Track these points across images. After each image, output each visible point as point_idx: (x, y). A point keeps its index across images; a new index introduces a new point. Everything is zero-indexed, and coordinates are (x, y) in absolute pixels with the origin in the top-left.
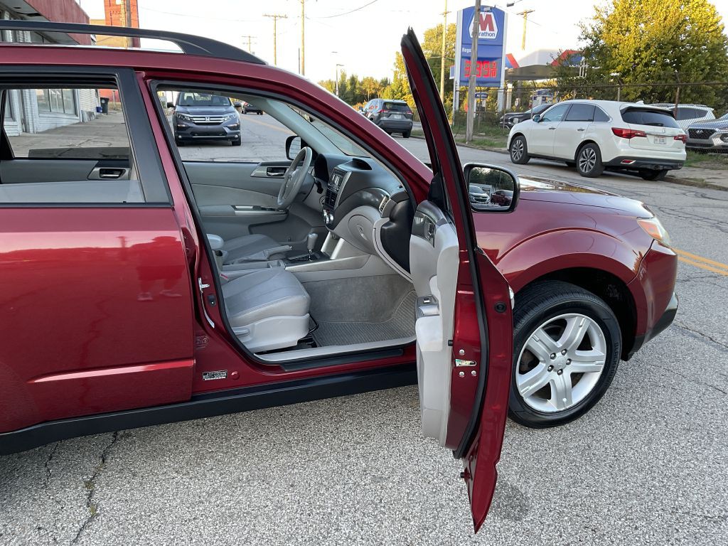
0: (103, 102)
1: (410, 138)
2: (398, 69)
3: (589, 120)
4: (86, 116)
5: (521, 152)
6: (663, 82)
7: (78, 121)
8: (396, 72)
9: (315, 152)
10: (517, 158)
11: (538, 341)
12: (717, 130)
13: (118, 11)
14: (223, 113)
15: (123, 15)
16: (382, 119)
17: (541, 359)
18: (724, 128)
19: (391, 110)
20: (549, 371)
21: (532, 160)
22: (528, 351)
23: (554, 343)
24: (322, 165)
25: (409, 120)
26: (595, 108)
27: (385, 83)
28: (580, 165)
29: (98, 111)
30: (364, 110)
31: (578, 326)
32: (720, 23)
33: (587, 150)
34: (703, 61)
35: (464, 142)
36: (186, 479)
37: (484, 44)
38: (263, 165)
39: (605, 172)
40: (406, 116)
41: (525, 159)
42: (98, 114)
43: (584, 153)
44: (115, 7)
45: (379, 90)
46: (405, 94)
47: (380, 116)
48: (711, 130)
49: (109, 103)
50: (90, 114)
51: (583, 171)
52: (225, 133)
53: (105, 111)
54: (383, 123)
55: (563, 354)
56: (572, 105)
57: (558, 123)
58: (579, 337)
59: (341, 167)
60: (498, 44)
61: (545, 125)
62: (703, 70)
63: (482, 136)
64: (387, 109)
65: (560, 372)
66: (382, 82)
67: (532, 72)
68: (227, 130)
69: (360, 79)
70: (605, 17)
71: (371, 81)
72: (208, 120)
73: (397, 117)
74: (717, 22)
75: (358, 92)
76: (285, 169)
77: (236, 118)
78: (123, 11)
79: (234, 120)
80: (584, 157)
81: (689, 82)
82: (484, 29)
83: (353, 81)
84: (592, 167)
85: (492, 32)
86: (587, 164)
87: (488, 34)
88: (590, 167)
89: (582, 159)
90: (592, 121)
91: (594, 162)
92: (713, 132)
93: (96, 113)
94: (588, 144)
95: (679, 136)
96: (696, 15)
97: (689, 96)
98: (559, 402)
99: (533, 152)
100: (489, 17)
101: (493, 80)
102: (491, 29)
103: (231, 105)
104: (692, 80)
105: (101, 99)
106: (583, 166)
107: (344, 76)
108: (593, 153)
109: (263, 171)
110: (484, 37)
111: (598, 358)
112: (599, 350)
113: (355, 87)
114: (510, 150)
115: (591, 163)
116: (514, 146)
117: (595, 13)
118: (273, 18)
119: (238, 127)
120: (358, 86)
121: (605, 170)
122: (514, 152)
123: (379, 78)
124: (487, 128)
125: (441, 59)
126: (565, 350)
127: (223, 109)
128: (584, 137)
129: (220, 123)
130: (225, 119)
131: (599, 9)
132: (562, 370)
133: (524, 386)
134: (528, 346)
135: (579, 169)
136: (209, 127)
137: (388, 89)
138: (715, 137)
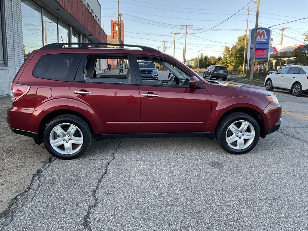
0: (109, 66)
1: (226, 81)
2: (225, 53)
3: (298, 74)
4: (103, 71)
5: (270, 86)
7: (100, 73)
8: (224, 55)
9: (176, 77)
10: (268, 89)
11: (232, 127)
13: (116, 33)
14: (152, 70)
15: (118, 34)
16: (214, 73)
17: (234, 133)
19: (219, 69)
20: (237, 137)
21: (274, 90)
22: (229, 130)
23: (238, 129)
24: (177, 80)
25: (226, 73)
26: (300, 69)
27: (220, 59)
28: (294, 91)
29: (107, 69)
30: (208, 69)
31: (245, 124)
33: (296, 85)
35: (249, 82)
36: (136, 155)
37: (259, 43)
38: (161, 81)
39: (304, 95)
40: (225, 72)
41: (271, 89)
42: (107, 70)
43: (295, 87)
44: (115, 31)
45: (217, 62)
46: (228, 64)
47: (213, 72)
49: (111, 67)
50: (105, 70)
51: (295, 94)
52: (152, 77)
53: (110, 70)
54: (215, 74)
55: (241, 133)
56: (291, 67)
58: (246, 128)
59: (182, 80)
60: (267, 43)
61: (280, 75)
63: (258, 80)
64: (217, 69)
65: (240, 138)
66: (219, 58)
67: (284, 54)
68: (153, 76)
69: (209, 57)
71: (213, 58)
72: (147, 73)
73: (221, 72)
75: (208, 63)
76: (168, 82)
77: (157, 72)
78: (118, 32)
79: (156, 73)
80: (295, 88)
82: (261, 37)
83: (206, 58)
84: (298, 92)
85: (264, 38)
86: (296, 91)
87: (263, 39)
88: (297, 93)
89: (294, 89)
90: (299, 74)
91: (299, 90)
93: (106, 70)
94: (297, 83)
98: (240, 147)
99: (275, 86)
100: (263, 32)
101: (265, 58)
102: (264, 37)
103: (155, 67)
105: (109, 65)
106: (294, 92)
107: (202, 56)
108: (299, 87)
109: (161, 83)
110: (261, 40)
111: (253, 135)
112: (253, 133)
113: (206, 61)
114: (265, 85)
115: (298, 91)
116: (267, 83)
119: (157, 75)
120: (208, 60)
121: (304, 94)
122: (267, 86)
123: (217, 57)
124: (260, 77)
125: (244, 49)
126: (241, 132)
127: (153, 69)
128: (295, 80)
129: (151, 74)
130: (153, 72)
132: (240, 137)
133: (228, 140)
134: (229, 129)
135: (293, 93)
136: (147, 75)
137: (221, 61)
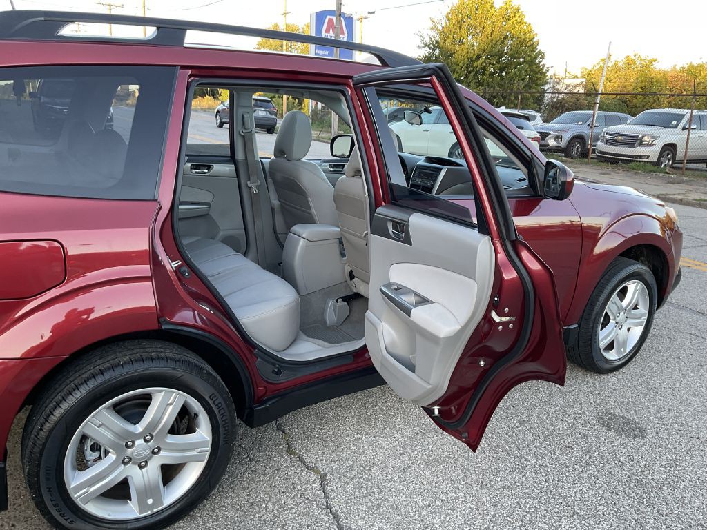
6: (492, 89)
12: (551, 132)
18: (557, 131)
32: (534, 40)
34: (523, 72)
48: (547, 133)
57: (431, 125)
62: (523, 80)
70: (440, 28)
74: (533, 39)
81: (512, 90)
85: (343, 36)
92: (549, 134)
95: (535, 138)
96: (516, 31)
97: (512, 102)
102: (343, 33)
104: (515, 88)
117: (431, 25)
118: (108, 7)
131: (434, 21)
138: (550, 139)
